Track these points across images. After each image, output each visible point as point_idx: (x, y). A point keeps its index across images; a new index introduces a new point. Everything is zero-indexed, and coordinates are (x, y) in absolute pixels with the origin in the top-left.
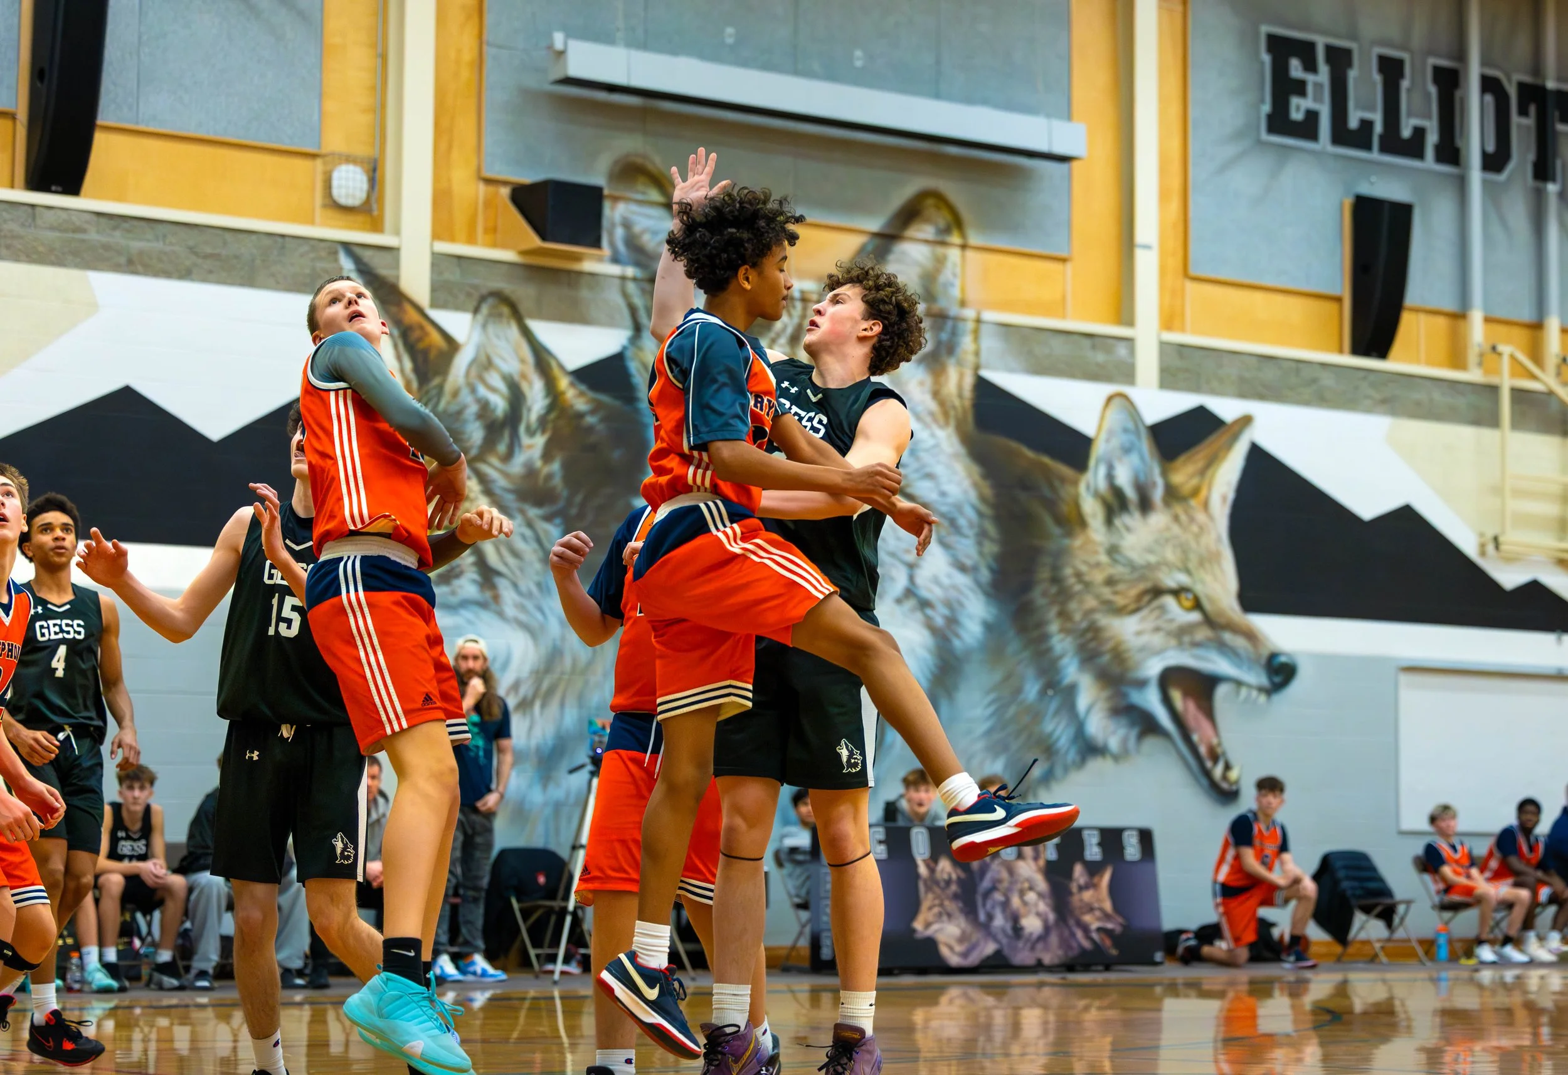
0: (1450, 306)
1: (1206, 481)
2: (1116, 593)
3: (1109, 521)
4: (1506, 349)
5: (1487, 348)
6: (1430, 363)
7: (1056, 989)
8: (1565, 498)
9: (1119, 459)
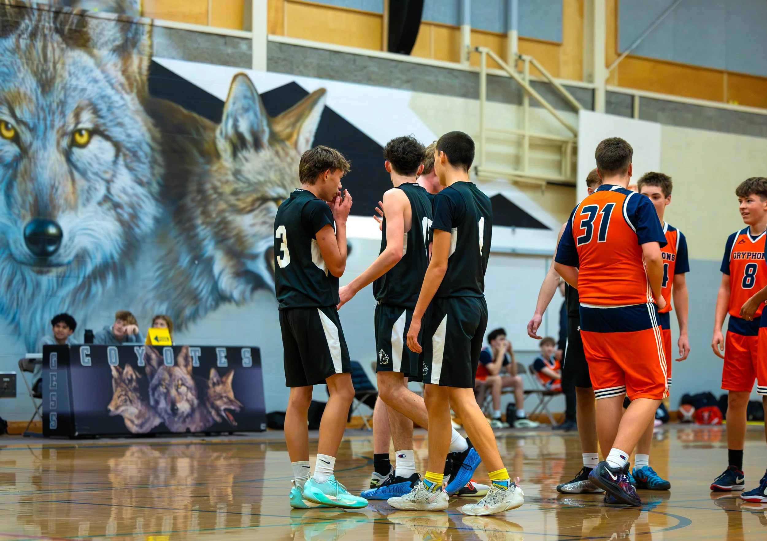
0: (450, 22)
1: (296, 130)
2: (238, 200)
3: (234, 154)
4: (484, 50)
5: (472, 49)
6: (437, 58)
7: (198, 446)
8: (519, 143)
9: (241, 115)
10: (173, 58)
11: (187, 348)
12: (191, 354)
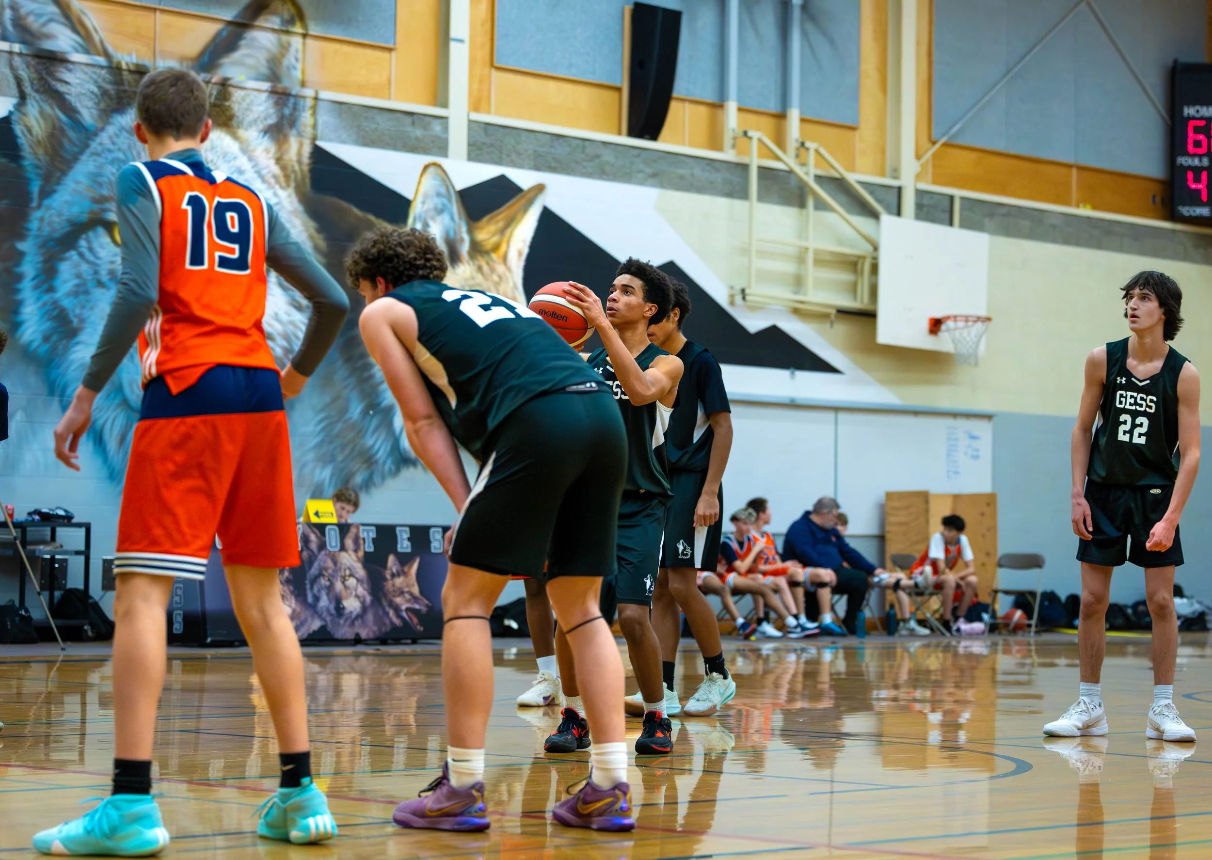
0: (711, 98)
1: (505, 239)
4: (754, 134)
5: (741, 133)
6: (692, 145)
7: (371, 658)
8: (801, 259)
9: (433, 218)
10: (344, 142)
11: (357, 527)
12: (363, 535)
